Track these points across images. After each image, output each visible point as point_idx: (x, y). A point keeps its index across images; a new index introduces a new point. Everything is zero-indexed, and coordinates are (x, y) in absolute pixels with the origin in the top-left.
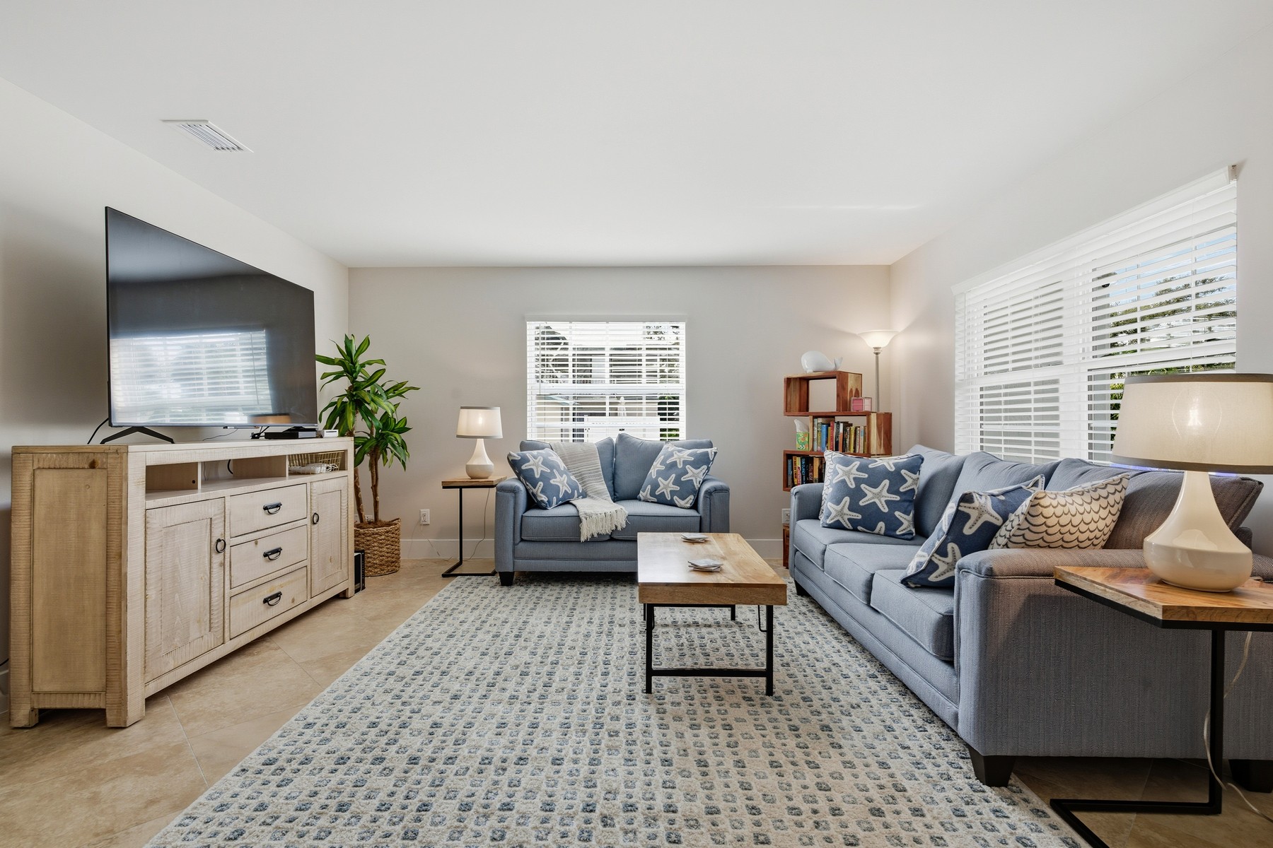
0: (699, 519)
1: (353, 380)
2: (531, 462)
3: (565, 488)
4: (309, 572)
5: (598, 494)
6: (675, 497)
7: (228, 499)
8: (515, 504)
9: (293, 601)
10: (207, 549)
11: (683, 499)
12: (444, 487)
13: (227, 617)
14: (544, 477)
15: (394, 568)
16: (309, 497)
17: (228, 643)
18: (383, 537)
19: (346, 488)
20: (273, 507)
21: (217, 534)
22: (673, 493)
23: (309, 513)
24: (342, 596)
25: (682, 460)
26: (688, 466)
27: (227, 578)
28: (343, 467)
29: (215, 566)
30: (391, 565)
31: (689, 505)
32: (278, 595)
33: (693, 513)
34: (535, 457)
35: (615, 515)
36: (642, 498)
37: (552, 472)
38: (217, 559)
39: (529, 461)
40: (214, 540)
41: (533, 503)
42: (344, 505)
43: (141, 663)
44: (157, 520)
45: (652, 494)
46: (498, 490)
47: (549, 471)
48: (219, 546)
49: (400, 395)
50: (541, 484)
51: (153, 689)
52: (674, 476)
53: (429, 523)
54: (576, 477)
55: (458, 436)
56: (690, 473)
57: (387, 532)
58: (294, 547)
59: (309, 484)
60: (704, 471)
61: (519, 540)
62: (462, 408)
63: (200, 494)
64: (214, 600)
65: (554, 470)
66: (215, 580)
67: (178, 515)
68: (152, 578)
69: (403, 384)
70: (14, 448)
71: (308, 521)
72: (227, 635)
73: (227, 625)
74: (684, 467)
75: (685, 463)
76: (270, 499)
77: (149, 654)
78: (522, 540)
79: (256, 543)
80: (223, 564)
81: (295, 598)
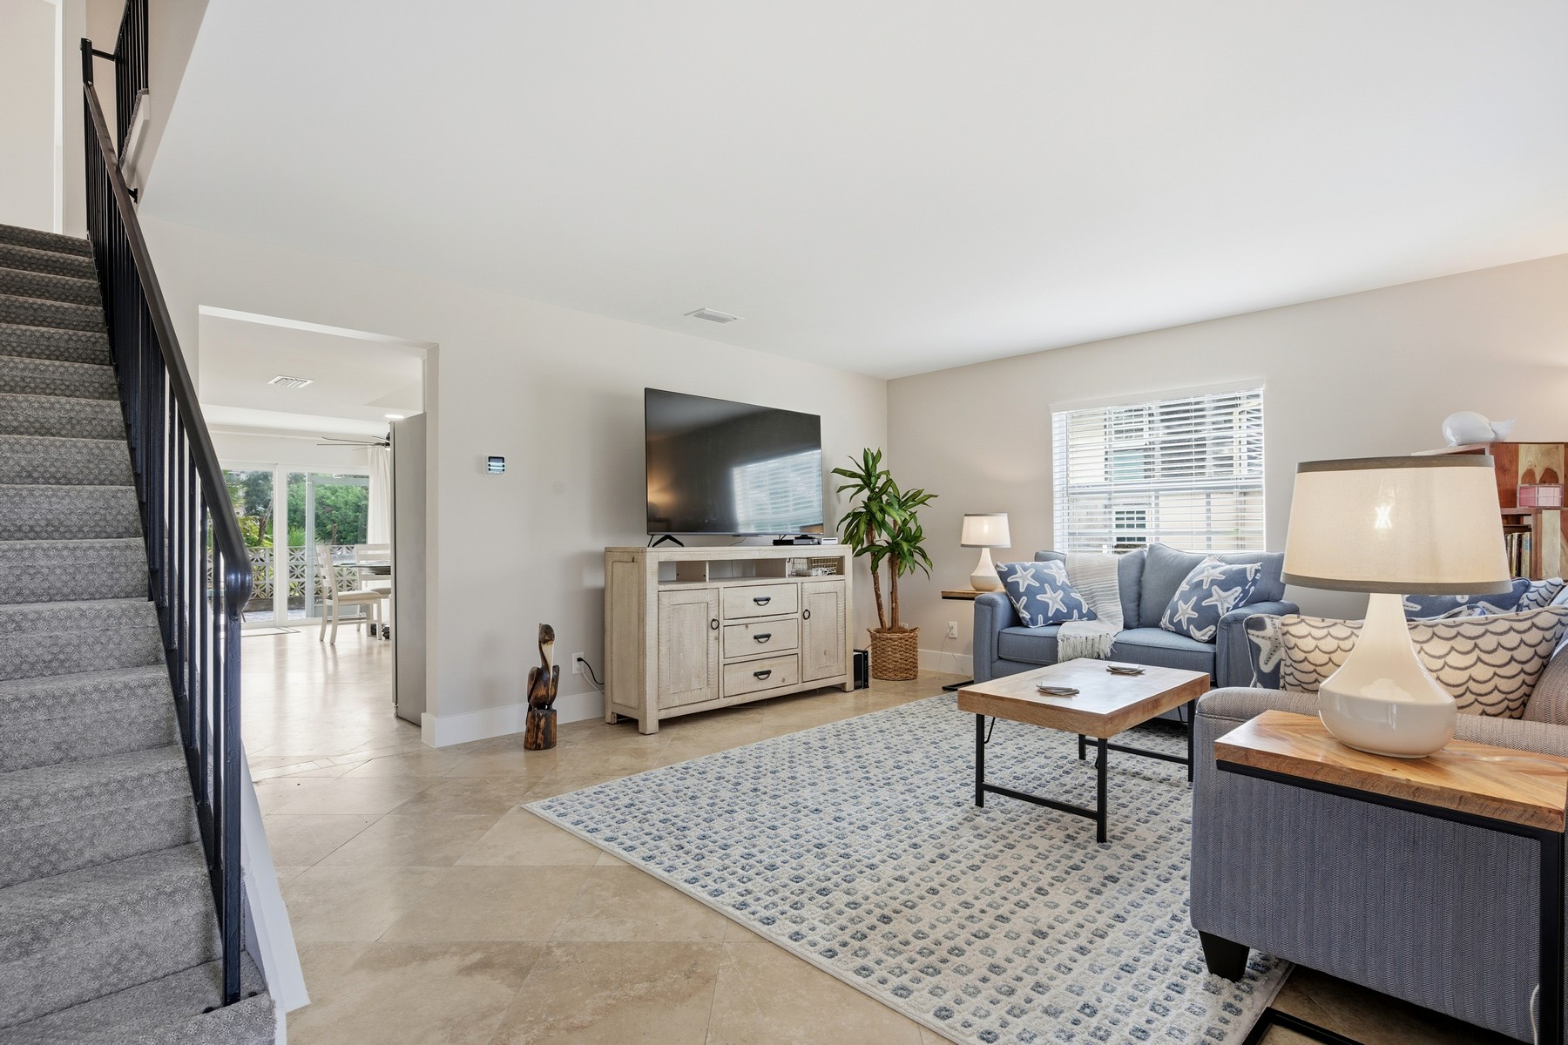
0: (1211, 656)
1: (872, 491)
2: (1019, 574)
3: (1057, 606)
4: (800, 660)
5: (1109, 617)
6: (1192, 627)
7: (721, 590)
8: (993, 617)
9: (783, 680)
10: (704, 625)
11: (1200, 629)
12: (944, 598)
13: (721, 679)
14: (1031, 591)
15: (908, 675)
16: (800, 595)
17: (722, 699)
18: (896, 643)
19: (843, 590)
20: (762, 600)
21: (713, 615)
22: (1190, 621)
23: (800, 607)
24: (840, 688)
25: (1211, 578)
26: (1215, 587)
27: (721, 649)
28: (840, 571)
29: (712, 639)
30: (907, 672)
31: (1206, 638)
32: (768, 673)
33: (1207, 648)
34: (1025, 569)
35: (1097, 640)
36: (1163, 626)
37: (1042, 587)
38: (713, 634)
39: (1016, 572)
40: (710, 620)
41: (1016, 620)
42: (841, 607)
43: (655, 696)
44: (665, 598)
45: (1171, 622)
46: (976, 602)
47: (1038, 585)
48: (714, 625)
49: (922, 502)
50: (1024, 599)
51: (664, 715)
52: (1195, 598)
53: (956, 636)
54: (1082, 595)
55: (963, 546)
56: (1215, 597)
57: (901, 639)
58: (784, 635)
59: (799, 584)
60: (1237, 595)
61: (996, 657)
62: (966, 515)
63: (708, 584)
64: (710, 664)
65: (1046, 585)
66: (711, 649)
67: (681, 597)
68: (663, 639)
69: (920, 492)
70: (606, 548)
71: (799, 616)
72: (721, 693)
73: (721, 686)
74: (1209, 590)
75: (1213, 582)
76: (761, 593)
77: (661, 690)
78: (1000, 658)
79: (747, 627)
80: (717, 639)
81: (784, 679)
